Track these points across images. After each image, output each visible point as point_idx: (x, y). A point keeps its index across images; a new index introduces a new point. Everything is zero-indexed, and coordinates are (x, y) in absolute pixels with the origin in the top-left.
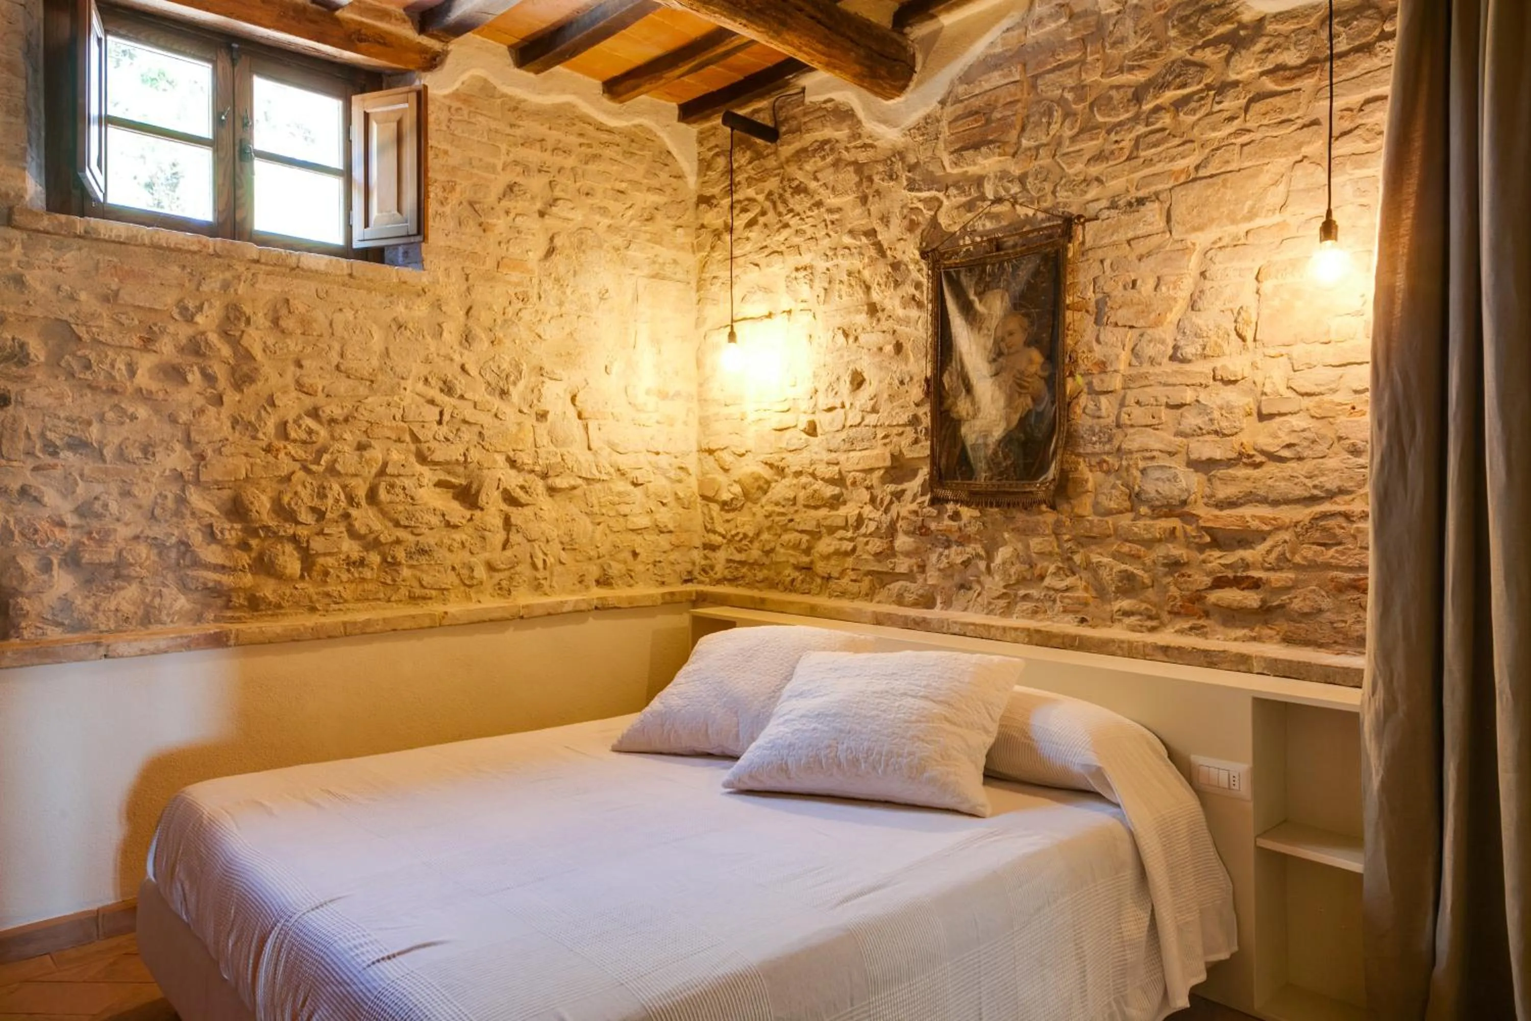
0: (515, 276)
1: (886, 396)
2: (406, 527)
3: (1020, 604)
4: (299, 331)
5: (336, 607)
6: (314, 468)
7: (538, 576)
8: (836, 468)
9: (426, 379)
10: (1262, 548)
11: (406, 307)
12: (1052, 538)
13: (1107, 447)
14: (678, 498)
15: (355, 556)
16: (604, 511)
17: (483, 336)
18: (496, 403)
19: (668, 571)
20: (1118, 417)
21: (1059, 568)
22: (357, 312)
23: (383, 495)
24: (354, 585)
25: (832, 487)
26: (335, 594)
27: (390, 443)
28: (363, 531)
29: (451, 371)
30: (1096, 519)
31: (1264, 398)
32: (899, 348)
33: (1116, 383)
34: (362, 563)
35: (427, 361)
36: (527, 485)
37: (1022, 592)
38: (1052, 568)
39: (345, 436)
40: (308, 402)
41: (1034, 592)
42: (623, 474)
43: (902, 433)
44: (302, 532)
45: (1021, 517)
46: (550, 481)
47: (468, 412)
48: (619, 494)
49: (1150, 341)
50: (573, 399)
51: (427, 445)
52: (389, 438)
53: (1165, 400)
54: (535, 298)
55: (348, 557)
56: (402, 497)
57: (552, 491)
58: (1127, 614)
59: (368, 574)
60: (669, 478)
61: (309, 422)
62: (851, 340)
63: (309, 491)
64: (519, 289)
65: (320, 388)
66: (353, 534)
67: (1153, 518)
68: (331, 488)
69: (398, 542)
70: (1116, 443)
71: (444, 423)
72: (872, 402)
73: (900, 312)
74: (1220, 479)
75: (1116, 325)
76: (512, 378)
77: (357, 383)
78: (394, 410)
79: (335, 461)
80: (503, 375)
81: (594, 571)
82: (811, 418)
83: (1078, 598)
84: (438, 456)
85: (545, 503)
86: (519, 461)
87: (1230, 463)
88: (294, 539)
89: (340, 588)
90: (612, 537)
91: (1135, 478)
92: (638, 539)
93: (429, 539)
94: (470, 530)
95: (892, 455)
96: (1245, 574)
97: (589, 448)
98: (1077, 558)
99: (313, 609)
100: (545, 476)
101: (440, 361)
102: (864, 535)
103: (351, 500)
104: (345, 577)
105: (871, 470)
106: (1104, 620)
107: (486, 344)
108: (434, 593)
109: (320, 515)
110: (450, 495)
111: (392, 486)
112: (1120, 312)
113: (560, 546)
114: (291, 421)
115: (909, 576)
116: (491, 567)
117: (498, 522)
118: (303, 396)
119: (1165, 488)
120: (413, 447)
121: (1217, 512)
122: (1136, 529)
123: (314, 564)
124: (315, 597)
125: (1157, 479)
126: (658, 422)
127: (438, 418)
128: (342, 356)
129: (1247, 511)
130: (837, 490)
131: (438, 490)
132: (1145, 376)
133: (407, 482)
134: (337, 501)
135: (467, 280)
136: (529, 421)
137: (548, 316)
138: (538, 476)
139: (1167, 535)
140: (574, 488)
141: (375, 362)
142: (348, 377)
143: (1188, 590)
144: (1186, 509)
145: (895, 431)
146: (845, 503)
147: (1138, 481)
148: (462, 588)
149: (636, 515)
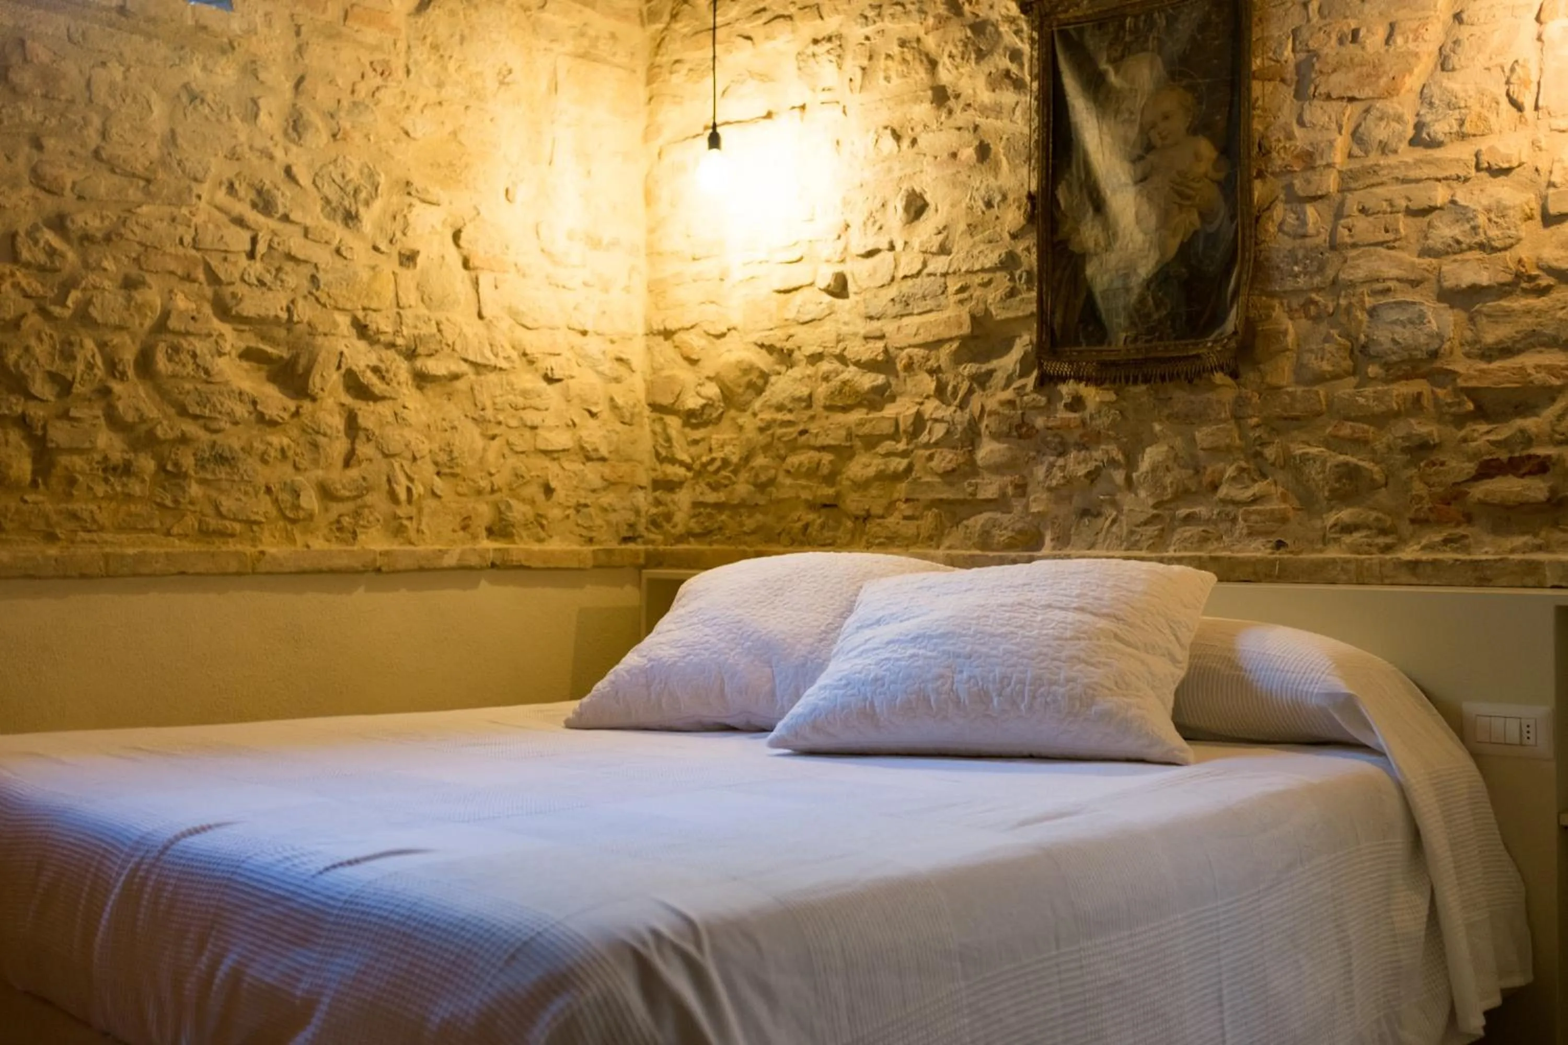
0: (371, 35)
1: (962, 226)
2: (196, 417)
3: (1179, 530)
4: (38, 92)
5: (87, 536)
6: (56, 310)
7: (400, 512)
8: (880, 345)
9: (231, 186)
10: (1551, 412)
11: (204, 68)
12: (1231, 425)
13: (1317, 280)
14: (614, 406)
15: (116, 457)
16: (501, 417)
17: (320, 124)
18: (338, 232)
19: (599, 522)
20: (1333, 233)
21: (1242, 470)
22: (128, 69)
23: (162, 363)
24: (113, 505)
25: (872, 376)
26: (86, 515)
27: (174, 281)
28: (130, 417)
29: (271, 176)
30: (1300, 390)
31: (1552, 191)
32: (983, 152)
33: (1331, 183)
34: (126, 470)
35: (233, 156)
36: (383, 366)
37: (1183, 512)
38: (1230, 471)
39: (105, 264)
40: (50, 204)
41: (1202, 510)
42: (531, 362)
43: (990, 282)
44: (36, 412)
45: (1181, 397)
46: (419, 363)
47: (296, 244)
48: (525, 393)
49: (1381, 119)
50: (456, 236)
51: (231, 289)
52: (172, 273)
53: (1404, 203)
54: (401, 73)
55: (106, 458)
56: (190, 368)
57: (422, 379)
58: (1348, 529)
59: (136, 488)
60: (601, 374)
61: (49, 236)
62: (906, 143)
63: (46, 346)
64: (378, 56)
65: (69, 185)
66: (114, 421)
67: (1386, 381)
68: (82, 346)
69: (184, 440)
70: (1330, 273)
71: (258, 256)
72: (941, 237)
73: (986, 96)
74: (1488, 316)
75: (1328, 97)
76: (363, 195)
77: (125, 181)
78: (181, 230)
79: (89, 302)
80: (350, 189)
81: (484, 511)
82: (839, 268)
83: (1272, 512)
84: (249, 308)
85: (409, 396)
86: (373, 327)
87: (1503, 290)
88: (23, 421)
89: (93, 507)
90: (512, 460)
91: (1361, 322)
92: (553, 467)
93: (233, 440)
94: (295, 433)
95: (973, 318)
96: (1525, 453)
97: (480, 316)
98: (1270, 452)
99: (51, 537)
100: (411, 355)
101: (254, 159)
102: (927, 446)
103: (112, 366)
104: (100, 490)
105: (938, 343)
106: (1312, 542)
107: (325, 137)
108: (238, 527)
109: (64, 387)
110: (263, 374)
111: (177, 349)
112: (1335, 78)
113: (432, 469)
114: (22, 233)
115: (1000, 503)
116: (326, 493)
117: (337, 422)
118: (42, 195)
119: (1404, 335)
120: (208, 291)
121: (1483, 366)
122: (1361, 400)
123: (52, 464)
124: (55, 518)
125: (1394, 322)
126: (586, 284)
127: (248, 247)
128: (104, 134)
129: (1529, 360)
130: (881, 379)
131: (245, 364)
132: (1374, 170)
133: (200, 346)
134: (90, 366)
135: (298, 33)
136: (389, 265)
137: (421, 103)
138: (400, 353)
139: (1408, 405)
140: (456, 377)
141: (154, 151)
142: (113, 171)
143: (1441, 484)
144: (1438, 364)
145: (977, 279)
146: (893, 399)
147: (1364, 327)
148: (281, 523)
149: (550, 429)
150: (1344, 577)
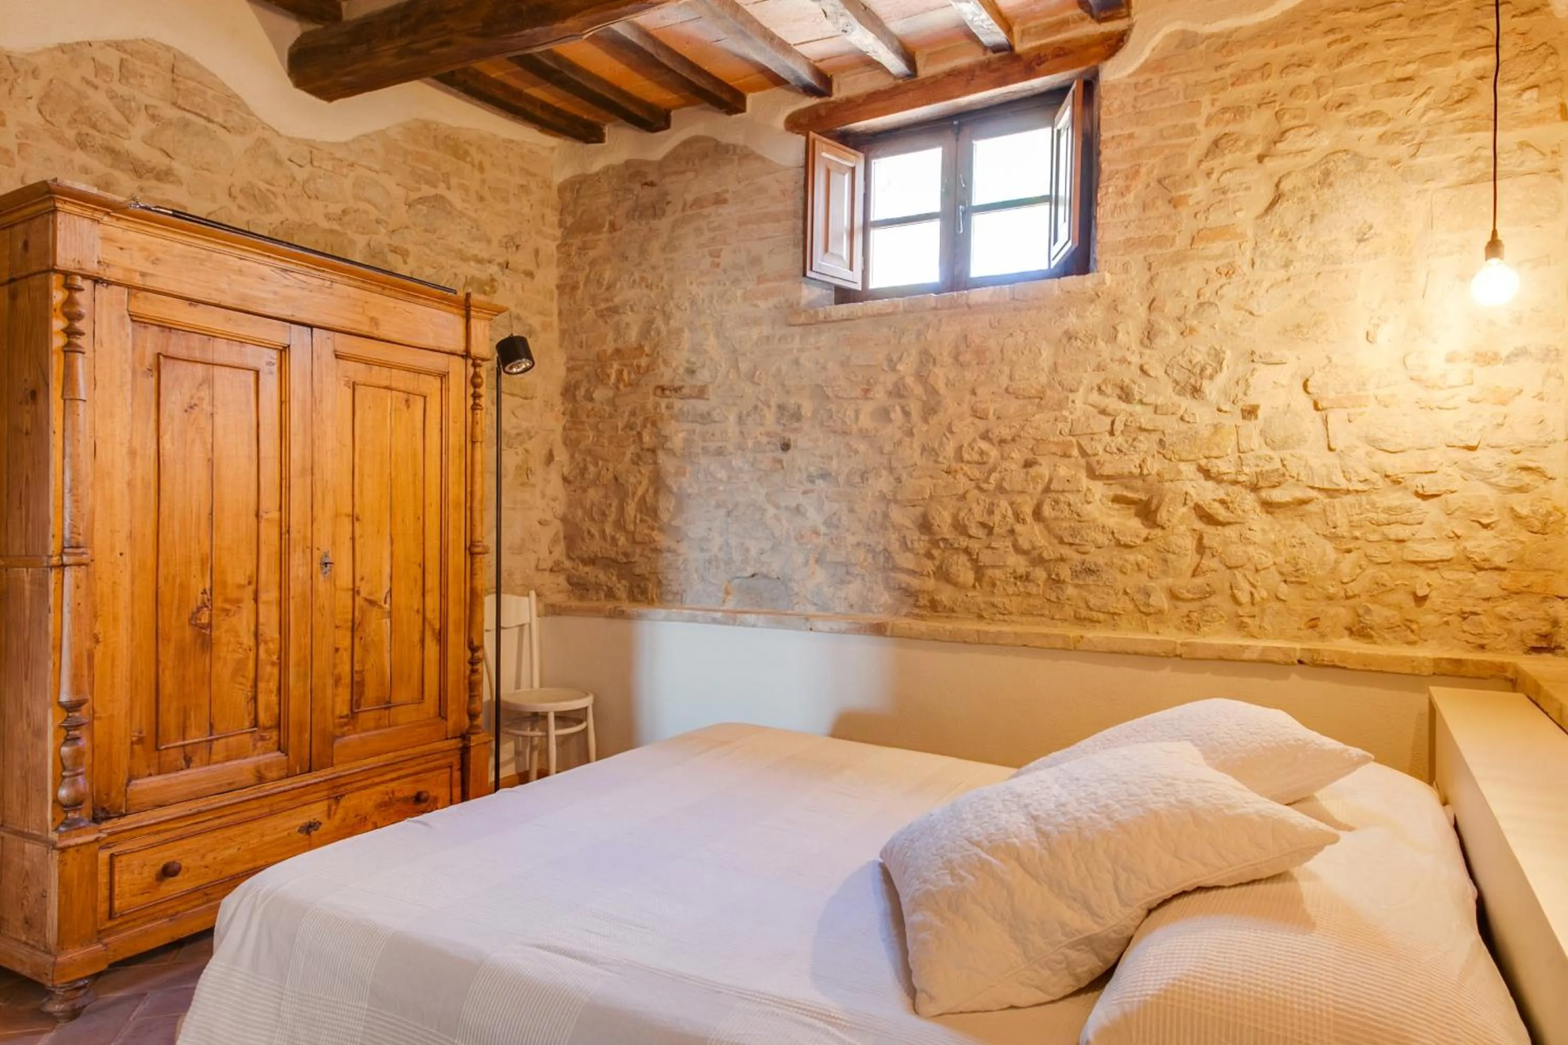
0: (1217, 247)
2: (1071, 544)
4: (974, 362)
5: (1001, 617)
6: (985, 486)
7: (1241, 613)
9: (1099, 389)
11: (1078, 316)
14: (1517, 517)
15: (1021, 570)
16: (1357, 533)
17: (1170, 329)
18: (1186, 403)
19: (1493, 629)
22: (1026, 333)
23: (1047, 511)
24: (1020, 599)
26: (1000, 605)
27: (1057, 459)
28: (1026, 546)
29: (1128, 375)
34: (1026, 578)
35: (1099, 368)
36: (1228, 499)
39: (1013, 455)
40: (981, 425)
42: (1397, 482)
44: (975, 545)
46: (1264, 494)
47: (1145, 417)
48: (1388, 510)
50: (1305, 386)
51: (1097, 458)
52: (1054, 454)
54: (1246, 268)
55: (1015, 571)
56: (1067, 513)
57: (1268, 506)
59: (1033, 589)
60: (1496, 486)
61: (984, 445)
63: (981, 507)
64: (1220, 263)
65: (991, 412)
66: (1018, 549)
68: (998, 506)
69: (1062, 559)
71: (1117, 433)
76: (1209, 371)
77: (1026, 401)
78: (1060, 425)
79: (1003, 479)
80: (1197, 370)
81: (1342, 613)
84: (1107, 470)
85: (1259, 522)
86: (1214, 470)
88: (967, 551)
89: (1006, 601)
90: (1371, 571)
92: (1432, 577)
93: (1097, 558)
94: (1151, 552)
97: (1330, 449)
99: (981, 617)
100: (1255, 488)
101: (1115, 367)
103: (1018, 517)
104: (1010, 590)
107: (1173, 336)
108: (1102, 617)
109: (990, 530)
110: (1133, 511)
111: (1057, 502)
113: (1278, 578)
114: (965, 445)
116: (1174, 596)
117: (1189, 543)
118: (977, 421)
120: (1083, 462)
123: (983, 575)
124: (982, 606)
126: (1471, 401)
127: (1108, 428)
128: (1011, 378)
131: (1116, 506)
133: (1071, 498)
134: (1004, 517)
135: (1149, 269)
136: (1232, 420)
137: (1266, 285)
138: (1246, 487)
140: (1303, 502)
141: (1043, 379)
142: (1017, 398)
148: (1138, 615)
149: (1423, 541)
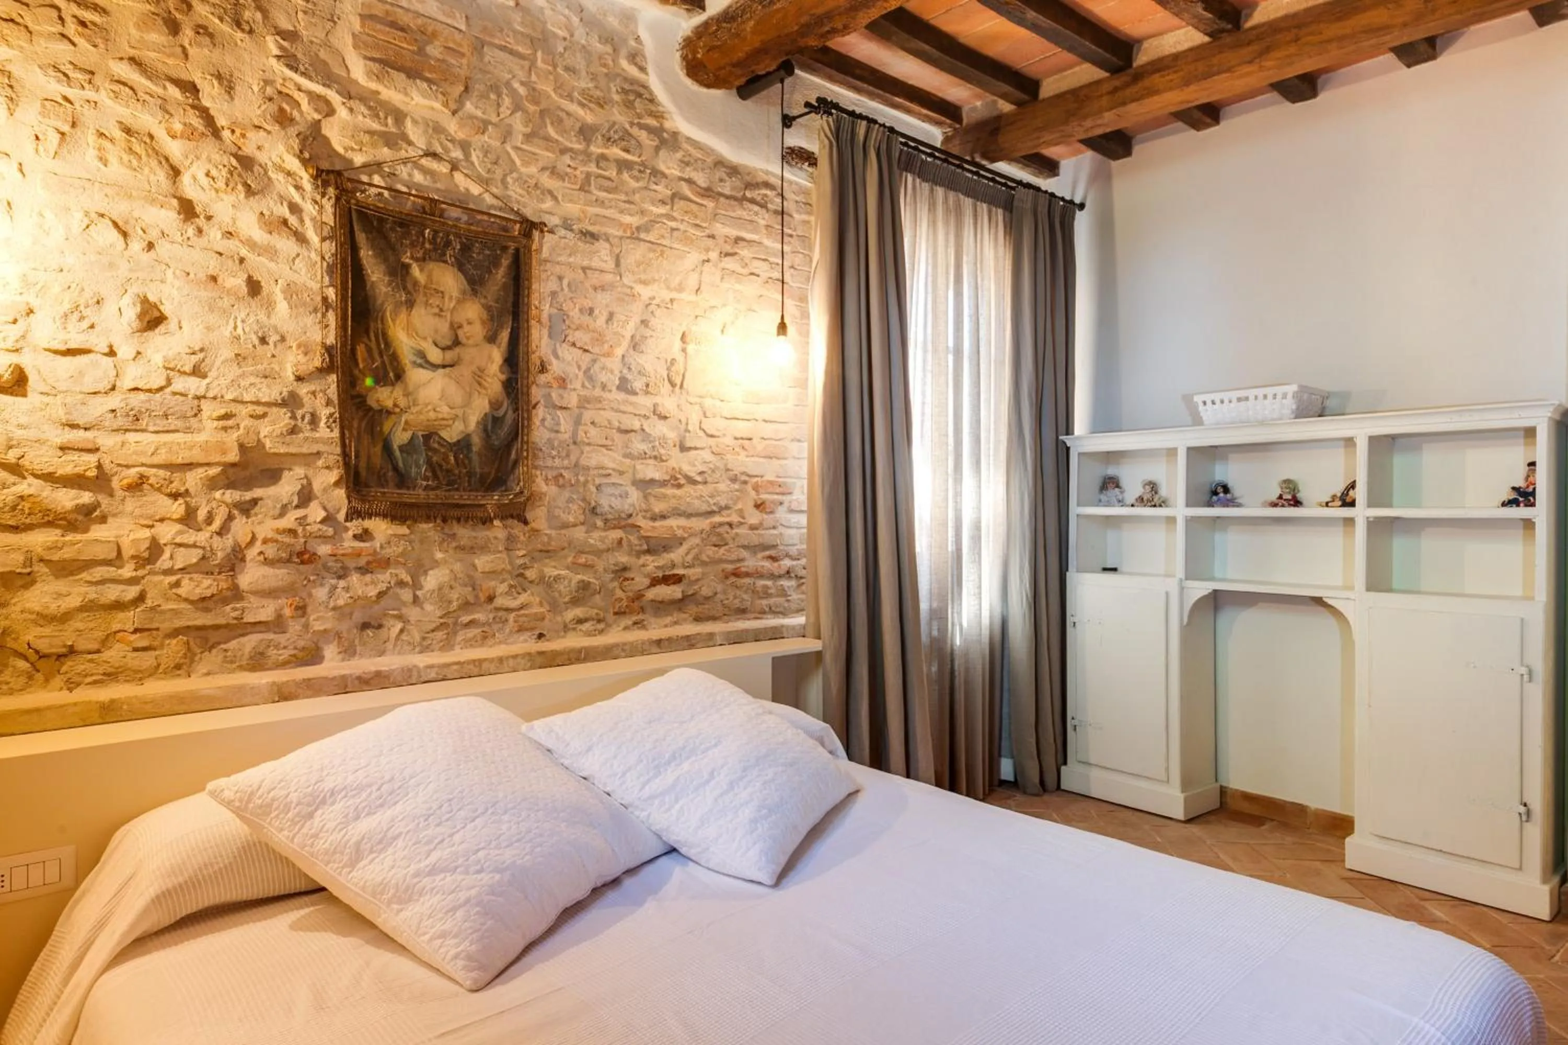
1: (227, 353)
3: (461, 633)
8: (92, 459)
10: (682, 550)
12: (504, 555)
13: (566, 462)
20: (575, 434)
21: (511, 586)
25: (73, 492)
30: (553, 533)
31: (687, 434)
32: (254, 287)
33: (572, 400)
37: (465, 619)
38: (503, 588)
41: (480, 616)
43: (264, 415)
45: (464, 533)
49: (603, 368)
53: (617, 424)
58: (580, 621)
62: (136, 246)
67: (605, 530)
70: (573, 458)
72: (194, 359)
74: (655, 497)
75: (574, 345)
83: (536, 614)
87: (663, 484)
91: (592, 493)
95: (242, 447)
96: (671, 573)
98: (531, 574)
102: (168, 572)
105: (189, 466)
106: (557, 631)
112: (578, 334)
115: (277, 624)
119: (617, 503)
121: (651, 524)
122: (592, 541)
125: (611, 495)
129: (673, 522)
130: (86, 497)
132: (599, 400)
139: (615, 545)
143: (631, 591)
144: (630, 521)
145: (244, 411)
146: (103, 519)
147: (594, 496)
150: (623, 654)
